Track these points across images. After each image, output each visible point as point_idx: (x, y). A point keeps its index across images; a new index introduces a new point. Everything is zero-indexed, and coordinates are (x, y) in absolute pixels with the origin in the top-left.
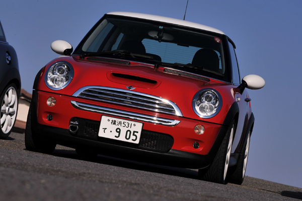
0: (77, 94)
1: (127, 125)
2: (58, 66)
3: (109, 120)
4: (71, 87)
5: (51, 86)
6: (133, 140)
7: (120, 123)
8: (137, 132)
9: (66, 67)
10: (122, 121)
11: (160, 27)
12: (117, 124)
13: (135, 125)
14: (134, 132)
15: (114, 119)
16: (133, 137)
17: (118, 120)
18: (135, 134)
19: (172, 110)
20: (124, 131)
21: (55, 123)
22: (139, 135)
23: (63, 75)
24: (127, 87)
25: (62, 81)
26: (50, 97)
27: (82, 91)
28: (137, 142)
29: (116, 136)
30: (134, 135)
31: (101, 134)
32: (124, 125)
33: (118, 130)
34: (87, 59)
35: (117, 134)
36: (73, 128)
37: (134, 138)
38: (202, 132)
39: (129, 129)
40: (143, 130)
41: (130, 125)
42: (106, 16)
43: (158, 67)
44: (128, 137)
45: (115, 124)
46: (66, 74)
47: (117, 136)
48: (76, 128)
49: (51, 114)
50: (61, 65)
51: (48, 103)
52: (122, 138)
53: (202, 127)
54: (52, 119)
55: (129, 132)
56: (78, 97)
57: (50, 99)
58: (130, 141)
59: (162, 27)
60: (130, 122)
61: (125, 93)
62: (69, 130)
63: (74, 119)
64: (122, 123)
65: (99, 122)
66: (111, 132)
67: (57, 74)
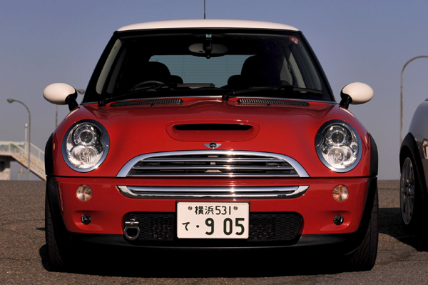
0: (124, 173)
1: (222, 210)
2: (79, 131)
3: (190, 208)
4: (112, 162)
5: (77, 167)
6: (237, 234)
7: (210, 209)
8: (243, 219)
9: (92, 129)
10: (214, 205)
11: (207, 36)
12: (204, 211)
13: (235, 208)
14: (237, 220)
15: (199, 204)
16: (237, 229)
17: (205, 205)
18: (240, 222)
19: (290, 170)
20: (219, 221)
21: (96, 228)
22: (246, 224)
23: (90, 143)
24: (208, 145)
25: (92, 154)
26: (81, 185)
27: (131, 165)
28: (245, 235)
29: (207, 233)
30: (237, 225)
31: (182, 233)
32: (218, 212)
33: (210, 222)
34: (111, 106)
35: (209, 229)
36: (132, 231)
37: (239, 229)
38: (345, 196)
39: (227, 216)
40: (251, 214)
41: (228, 210)
42: (117, 35)
43: (227, 99)
44: (228, 231)
45: (201, 212)
46: (96, 141)
47: (210, 231)
48: (136, 230)
49: (87, 212)
50: (84, 128)
51: (79, 195)
52: (219, 234)
53: (344, 189)
54: (90, 221)
55: (228, 222)
56: (127, 177)
57: (81, 189)
58: (233, 236)
59: (210, 36)
60: (227, 205)
61: (206, 156)
62: (124, 235)
63: (128, 216)
64: (214, 209)
65: (175, 214)
66: (198, 226)
67: (80, 144)
